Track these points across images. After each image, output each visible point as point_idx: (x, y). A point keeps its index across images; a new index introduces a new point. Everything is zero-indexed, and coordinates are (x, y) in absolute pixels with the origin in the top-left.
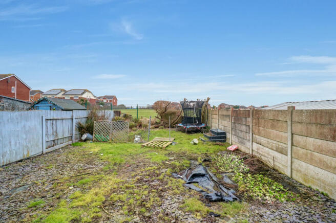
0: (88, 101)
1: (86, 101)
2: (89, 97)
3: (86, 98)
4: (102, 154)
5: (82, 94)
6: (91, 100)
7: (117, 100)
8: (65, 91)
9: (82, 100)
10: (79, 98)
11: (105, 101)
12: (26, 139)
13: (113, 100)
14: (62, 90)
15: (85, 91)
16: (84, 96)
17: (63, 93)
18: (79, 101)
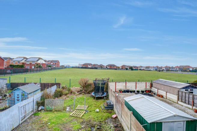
0: (41, 65)
1: (40, 65)
2: (42, 63)
3: (40, 63)
4: (49, 123)
5: (38, 61)
6: (43, 64)
7: (59, 63)
8: (26, 58)
9: (37, 65)
10: (36, 63)
11: (52, 64)
12: (12, 121)
13: (57, 63)
14: (24, 58)
15: (39, 59)
16: (39, 62)
17: (25, 60)
18: (36, 65)
